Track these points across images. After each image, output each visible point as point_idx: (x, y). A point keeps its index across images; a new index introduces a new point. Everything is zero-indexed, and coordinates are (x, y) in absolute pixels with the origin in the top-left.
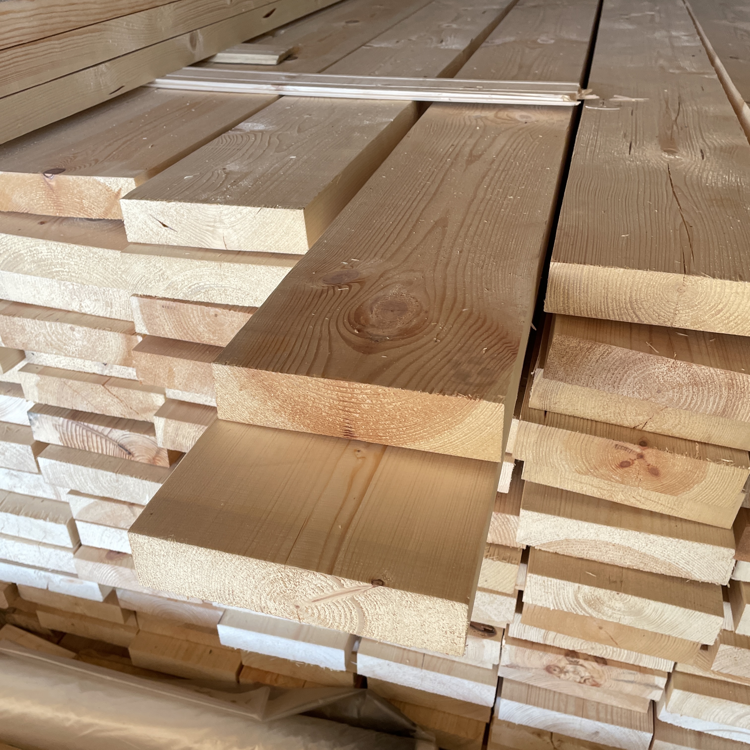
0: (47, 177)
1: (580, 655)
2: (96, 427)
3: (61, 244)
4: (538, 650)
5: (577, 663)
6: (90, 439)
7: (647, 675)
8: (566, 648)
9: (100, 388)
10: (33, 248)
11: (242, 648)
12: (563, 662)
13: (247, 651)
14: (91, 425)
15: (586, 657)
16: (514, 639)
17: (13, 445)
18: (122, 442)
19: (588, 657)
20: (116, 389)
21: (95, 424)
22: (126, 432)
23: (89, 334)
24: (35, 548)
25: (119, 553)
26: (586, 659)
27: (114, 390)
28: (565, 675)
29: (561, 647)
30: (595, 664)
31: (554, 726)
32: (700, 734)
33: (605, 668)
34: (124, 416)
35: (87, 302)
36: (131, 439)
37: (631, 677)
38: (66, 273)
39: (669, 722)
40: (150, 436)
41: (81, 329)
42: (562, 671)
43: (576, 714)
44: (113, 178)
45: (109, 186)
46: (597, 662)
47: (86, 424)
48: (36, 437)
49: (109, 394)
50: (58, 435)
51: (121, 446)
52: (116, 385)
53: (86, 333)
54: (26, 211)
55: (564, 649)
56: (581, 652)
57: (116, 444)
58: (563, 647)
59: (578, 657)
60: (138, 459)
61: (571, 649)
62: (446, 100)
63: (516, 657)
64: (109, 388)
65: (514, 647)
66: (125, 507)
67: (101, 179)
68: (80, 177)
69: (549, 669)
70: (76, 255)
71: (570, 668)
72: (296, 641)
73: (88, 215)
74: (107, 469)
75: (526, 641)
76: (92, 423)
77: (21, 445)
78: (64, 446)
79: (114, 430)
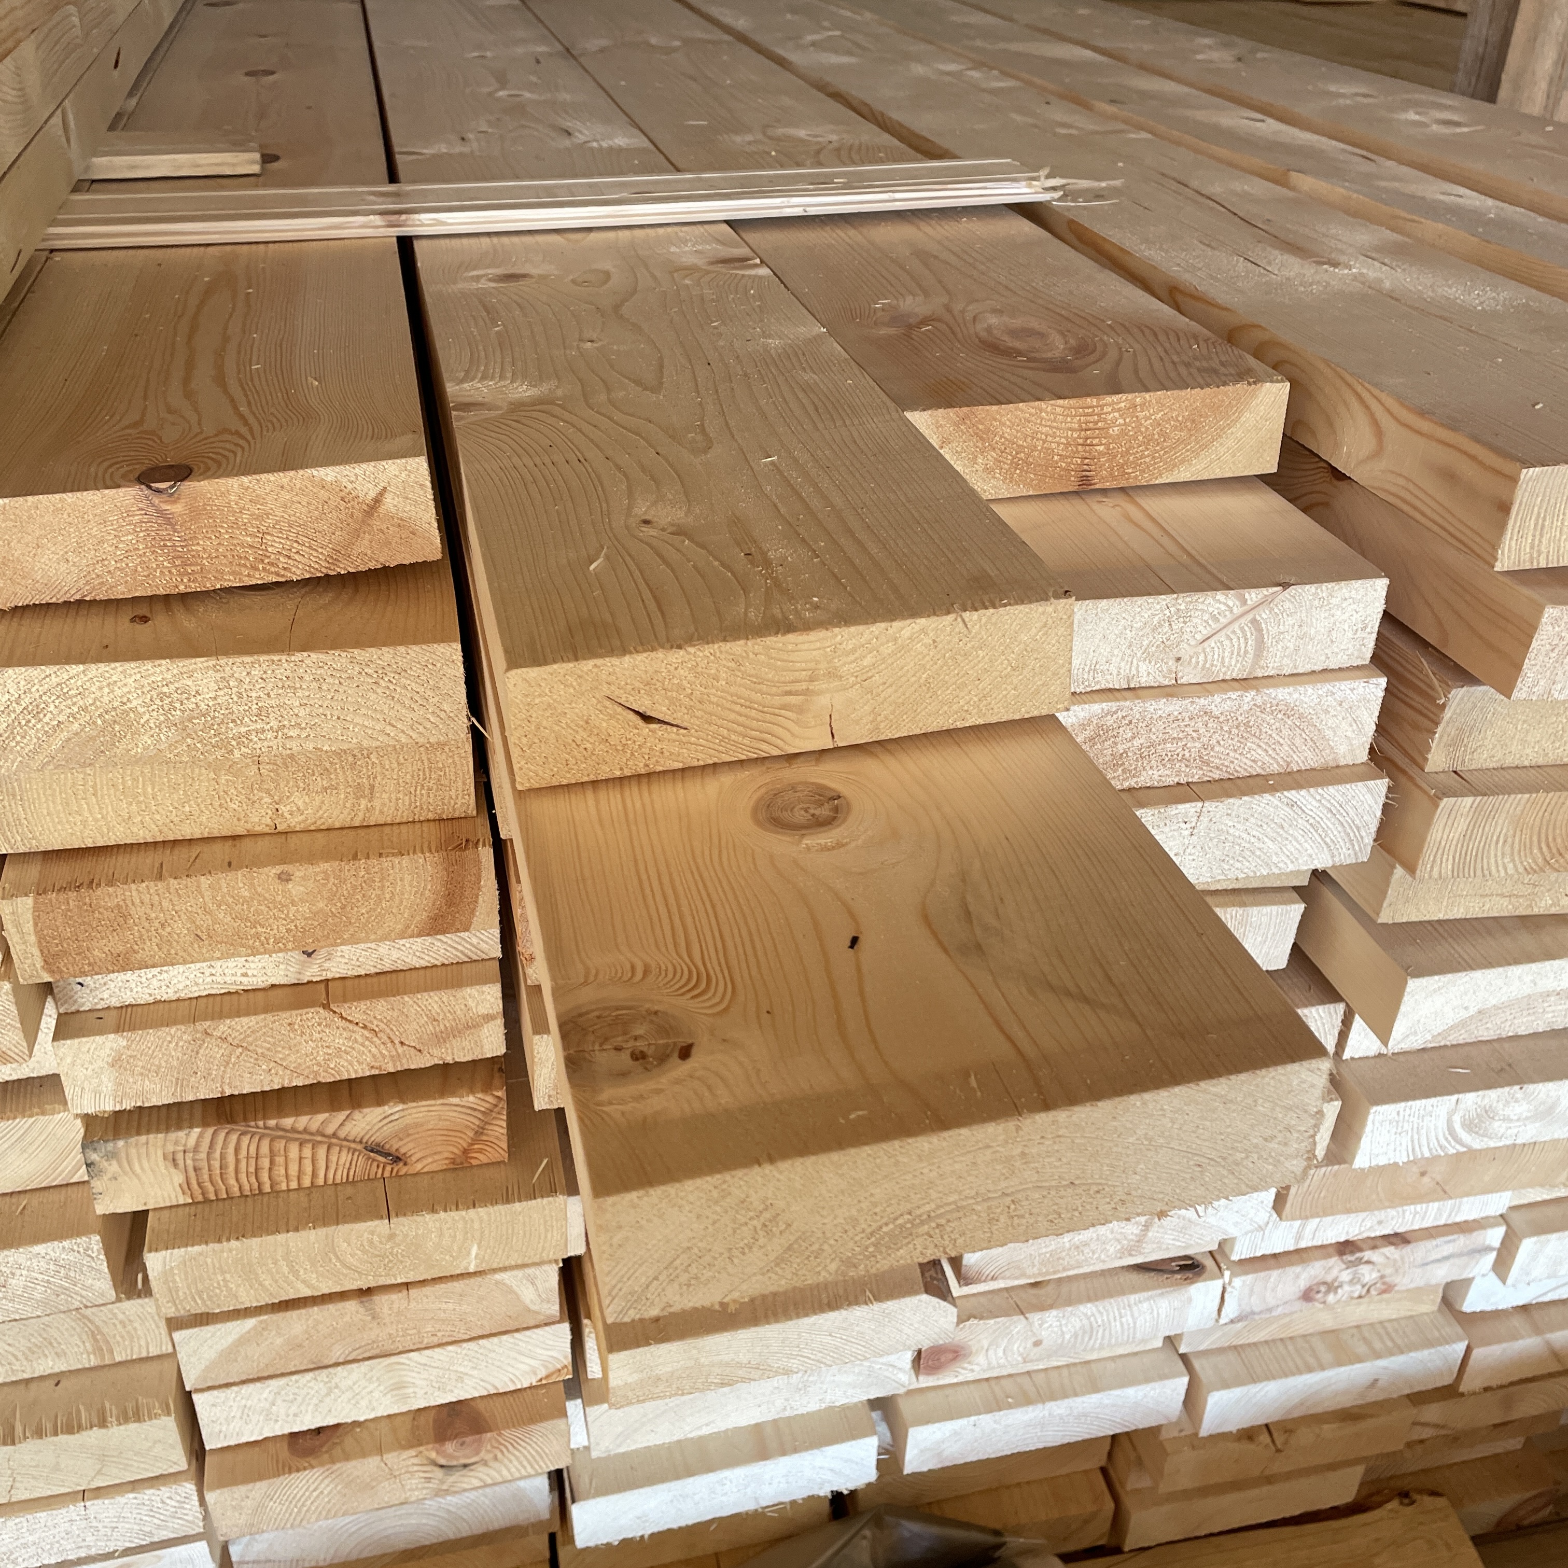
0: (158, 491)
1: (1363, 1246)
2: (302, 1121)
3: (262, 658)
4: (1292, 1264)
5: (1360, 1261)
6: (280, 1160)
7: (1475, 1234)
8: (1334, 1241)
9: (315, 1015)
10: (172, 687)
11: (630, 1535)
12: (1334, 1268)
13: (642, 1537)
14: (288, 1122)
15: (1371, 1243)
16: (1241, 1261)
17: (39, 1249)
18: (378, 1138)
19: (1377, 1242)
20: (363, 1005)
21: (298, 1114)
22: (393, 1109)
23: (336, 877)
24: (74, 1511)
25: (319, 1430)
26: (1374, 1248)
27: (357, 1011)
28: (1336, 1292)
29: (1325, 1243)
30: (1390, 1251)
31: (1302, 1404)
32: (1524, 1309)
33: (1408, 1249)
34: (380, 1068)
35: (299, 800)
36: (408, 1120)
37: (1448, 1249)
38: (270, 735)
39: (1478, 1310)
40: (461, 1097)
41: (311, 870)
42: (1331, 1287)
43: (1340, 1364)
44: (364, 466)
45: (350, 486)
46: (1392, 1244)
47: (272, 1123)
48: (102, 1208)
49: (343, 1024)
50: (179, 1178)
51: (376, 1149)
52: (359, 997)
53: (327, 878)
54: (78, 597)
55: (1331, 1245)
56: (1360, 1237)
57: (359, 1147)
58: (1329, 1242)
59: (1361, 1250)
60: (419, 1166)
61: (1342, 1239)
62: (798, 212)
63: (1250, 1296)
64: (344, 1010)
65: (1249, 1278)
66: (351, 1306)
67: (328, 474)
68: (264, 476)
69: (1307, 1296)
70: (307, 677)
71: (1346, 1276)
72: (768, 1462)
73: (278, 574)
74: (358, 1217)
75: (1264, 1257)
76: (287, 1115)
77: (66, 1243)
78: (194, 1203)
79: (357, 1115)
